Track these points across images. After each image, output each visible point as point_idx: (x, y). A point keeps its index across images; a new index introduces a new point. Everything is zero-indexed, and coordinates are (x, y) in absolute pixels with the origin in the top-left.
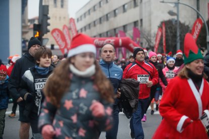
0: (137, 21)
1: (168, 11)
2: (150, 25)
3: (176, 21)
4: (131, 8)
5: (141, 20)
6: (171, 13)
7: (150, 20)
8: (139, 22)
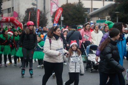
0: (10, 8)
1: (31, 3)
2: (19, 10)
3: (36, 9)
4: (6, 1)
5: (13, 8)
6: (33, 4)
7: (19, 8)
8: (11, 9)
